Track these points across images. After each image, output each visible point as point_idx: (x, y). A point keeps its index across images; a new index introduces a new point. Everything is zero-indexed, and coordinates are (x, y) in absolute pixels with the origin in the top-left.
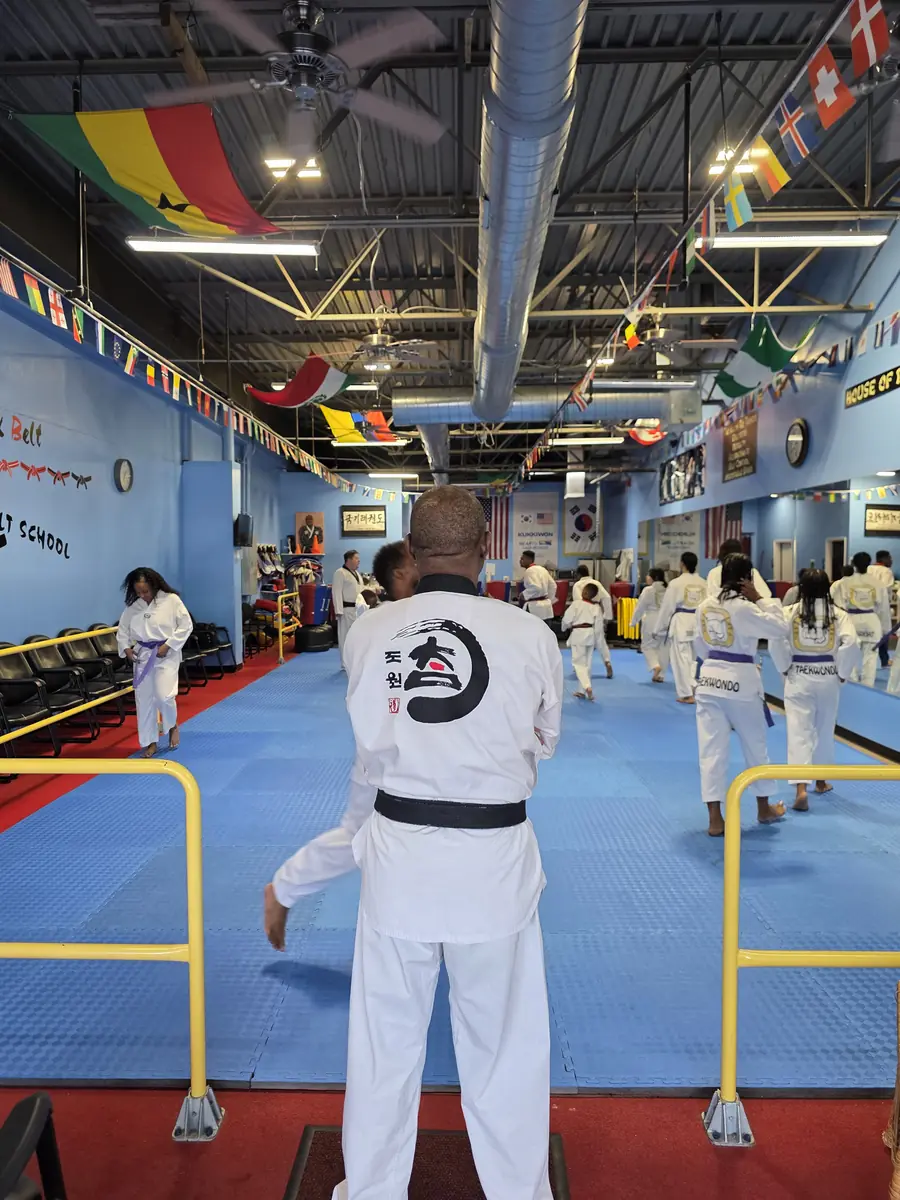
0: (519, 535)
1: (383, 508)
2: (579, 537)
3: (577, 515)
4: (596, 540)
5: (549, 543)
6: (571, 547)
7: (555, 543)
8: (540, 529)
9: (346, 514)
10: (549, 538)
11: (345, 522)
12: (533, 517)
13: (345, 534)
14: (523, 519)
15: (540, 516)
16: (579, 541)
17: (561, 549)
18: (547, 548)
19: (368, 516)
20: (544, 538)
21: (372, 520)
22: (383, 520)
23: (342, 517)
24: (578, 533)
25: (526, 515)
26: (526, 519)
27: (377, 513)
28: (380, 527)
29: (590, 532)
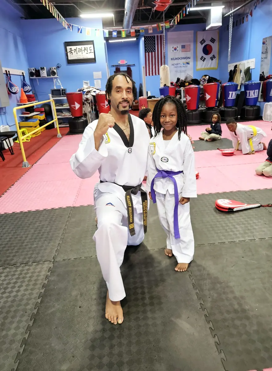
0: (172, 59)
1: (91, 42)
2: (205, 58)
3: (204, 45)
4: (214, 60)
5: (188, 63)
6: (201, 65)
7: (191, 63)
8: (183, 55)
9: (68, 48)
10: (188, 60)
11: (69, 54)
12: (179, 48)
13: (70, 62)
14: (173, 49)
15: (183, 47)
16: (205, 61)
17: (195, 66)
18: (186, 67)
19: (83, 49)
20: (185, 61)
21: (86, 51)
22: (93, 51)
23: (66, 50)
24: (205, 56)
25: (175, 46)
26: (175, 49)
27: (88, 46)
28: (91, 56)
29: (211, 55)
